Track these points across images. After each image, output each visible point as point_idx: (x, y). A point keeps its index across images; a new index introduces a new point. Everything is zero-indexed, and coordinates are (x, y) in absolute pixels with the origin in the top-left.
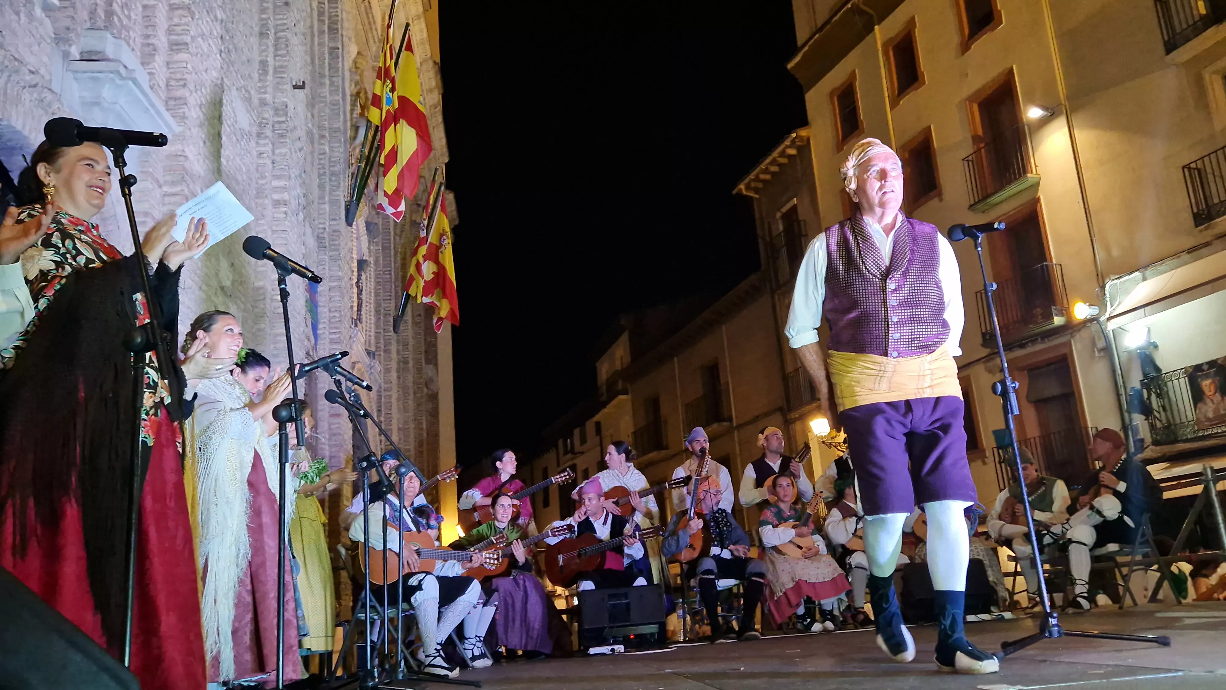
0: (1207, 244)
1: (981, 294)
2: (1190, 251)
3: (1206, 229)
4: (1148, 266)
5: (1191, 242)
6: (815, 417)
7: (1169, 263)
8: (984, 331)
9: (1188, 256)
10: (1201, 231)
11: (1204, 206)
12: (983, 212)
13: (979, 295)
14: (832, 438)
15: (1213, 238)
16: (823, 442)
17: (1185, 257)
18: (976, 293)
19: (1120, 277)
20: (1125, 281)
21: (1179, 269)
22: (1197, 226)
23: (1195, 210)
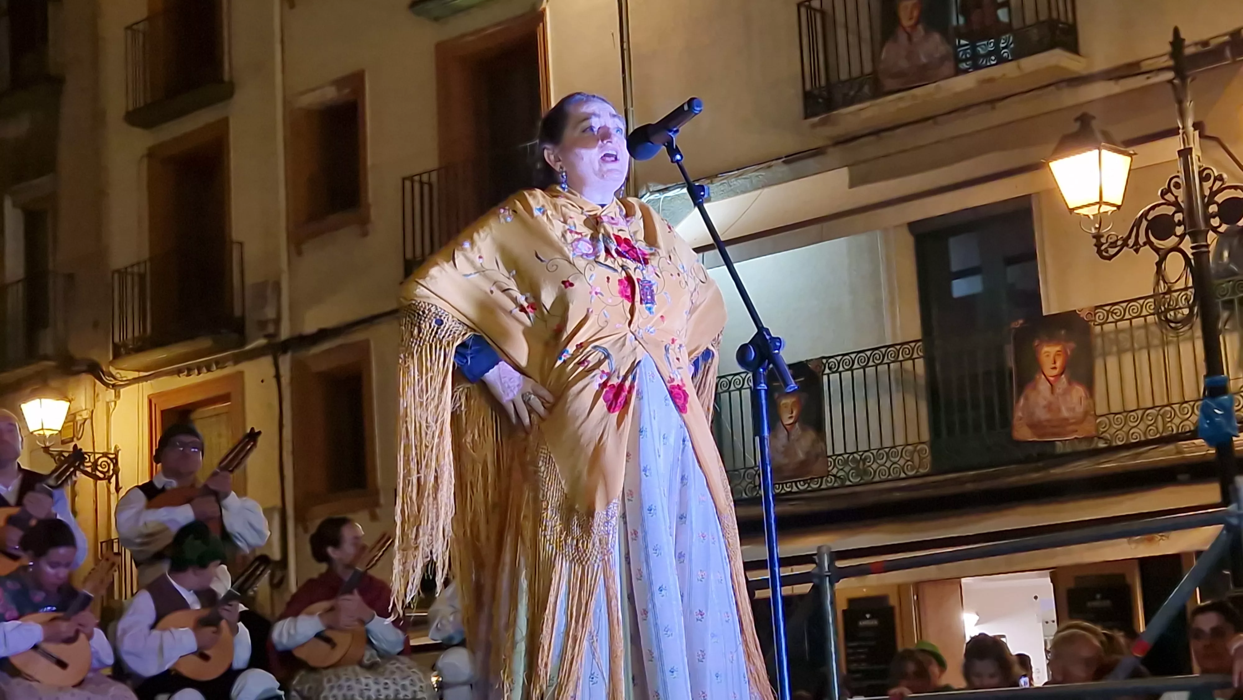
0: (817, 152)
1: (413, 182)
2: (790, 159)
3: (823, 123)
4: (716, 176)
5: (791, 145)
6: (34, 394)
7: (754, 175)
8: (409, 256)
9: (785, 168)
10: (814, 126)
11: (823, 82)
12: (436, 19)
13: (408, 184)
14: (63, 442)
15: (829, 142)
16: (46, 449)
17: (780, 169)
18: (404, 179)
19: (666, 190)
20: (672, 198)
21: (766, 190)
22: (806, 117)
23: (808, 87)
